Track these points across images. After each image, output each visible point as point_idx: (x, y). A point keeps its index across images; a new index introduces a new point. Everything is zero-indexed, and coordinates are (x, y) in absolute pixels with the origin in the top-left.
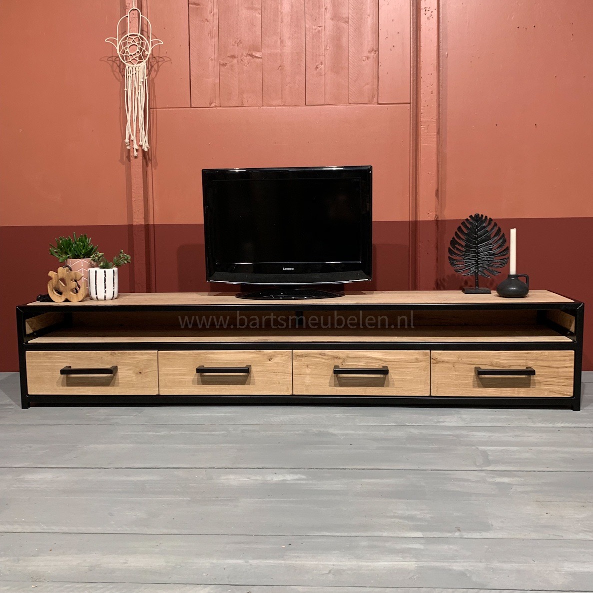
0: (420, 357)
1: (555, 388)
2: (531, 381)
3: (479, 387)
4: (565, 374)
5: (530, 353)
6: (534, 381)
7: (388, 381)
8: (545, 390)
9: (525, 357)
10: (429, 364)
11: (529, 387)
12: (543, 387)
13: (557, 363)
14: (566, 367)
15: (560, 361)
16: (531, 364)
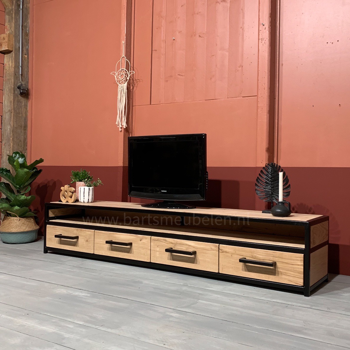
0: (213, 248)
1: (291, 278)
2: (277, 272)
3: (246, 271)
4: (297, 270)
5: (275, 252)
6: (278, 271)
7: (197, 260)
8: (285, 279)
9: (272, 255)
10: (218, 252)
11: (275, 275)
12: (284, 276)
13: (292, 261)
14: (298, 265)
15: (294, 260)
16: (276, 260)
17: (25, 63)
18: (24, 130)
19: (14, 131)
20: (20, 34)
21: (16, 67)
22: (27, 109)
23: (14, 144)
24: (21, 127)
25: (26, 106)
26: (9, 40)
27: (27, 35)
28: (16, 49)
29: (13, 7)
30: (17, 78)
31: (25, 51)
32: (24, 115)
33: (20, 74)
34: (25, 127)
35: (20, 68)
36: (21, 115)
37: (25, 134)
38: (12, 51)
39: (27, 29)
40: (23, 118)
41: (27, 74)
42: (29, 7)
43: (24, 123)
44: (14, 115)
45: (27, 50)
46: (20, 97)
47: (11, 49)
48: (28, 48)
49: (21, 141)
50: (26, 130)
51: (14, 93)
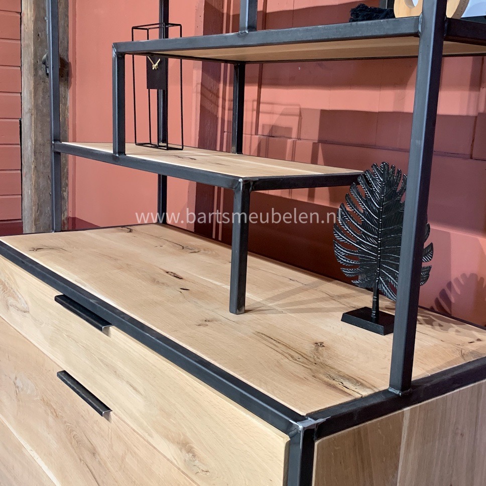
19: (36, 151)
30: (41, 42)
44: (36, 119)
51: (36, 75)
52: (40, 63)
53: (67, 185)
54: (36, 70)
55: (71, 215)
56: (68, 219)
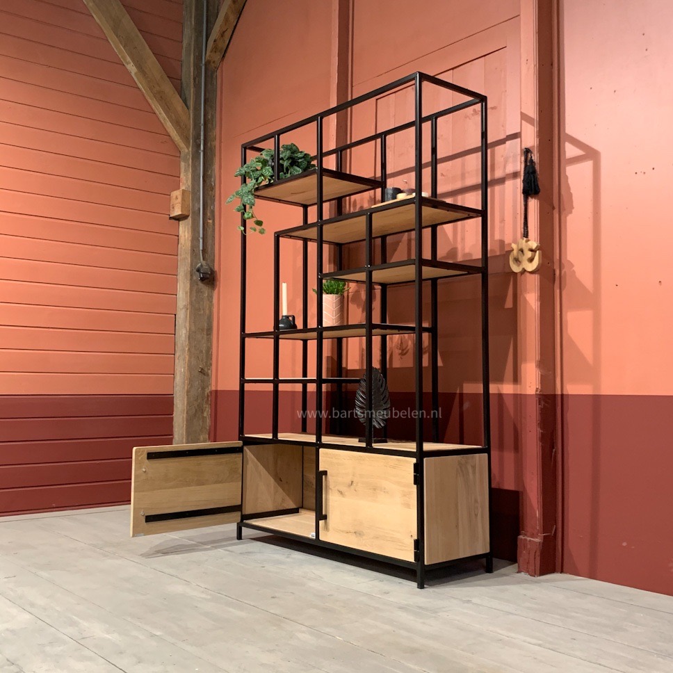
17: (209, 231)
18: (208, 335)
19: (190, 337)
20: (200, 188)
21: (194, 239)
22: (211, 302)
23: (190, 357)
24: (203, 330)
25: (210, 297)
26: (183, 199)
27: (213, 189)
28: (193, 213)
29: (190, 149)
30: (196, 255)
31: (209, 214)
32: (207, 312)
33: (201, 248)
34: (209, 330)
35: (201, 240)
36: (202, 312)
37: (209, 340)
38: (188, 216)
39: (213, 179)
40: (206, 317)
41: (213, 248)
42: (215, 147)
43: (208, 324)
44: (191, 312)
45: (213, 212)
46: (201, 285)
47: (187, 214)
48: (214, 208)
49: (201, 352)
50: (210, 334)
51: (191, 279)
52: (195, 270)
53: (211, 364)
54: (191, 275)
55: (214, 388)
56: (211, 392)
